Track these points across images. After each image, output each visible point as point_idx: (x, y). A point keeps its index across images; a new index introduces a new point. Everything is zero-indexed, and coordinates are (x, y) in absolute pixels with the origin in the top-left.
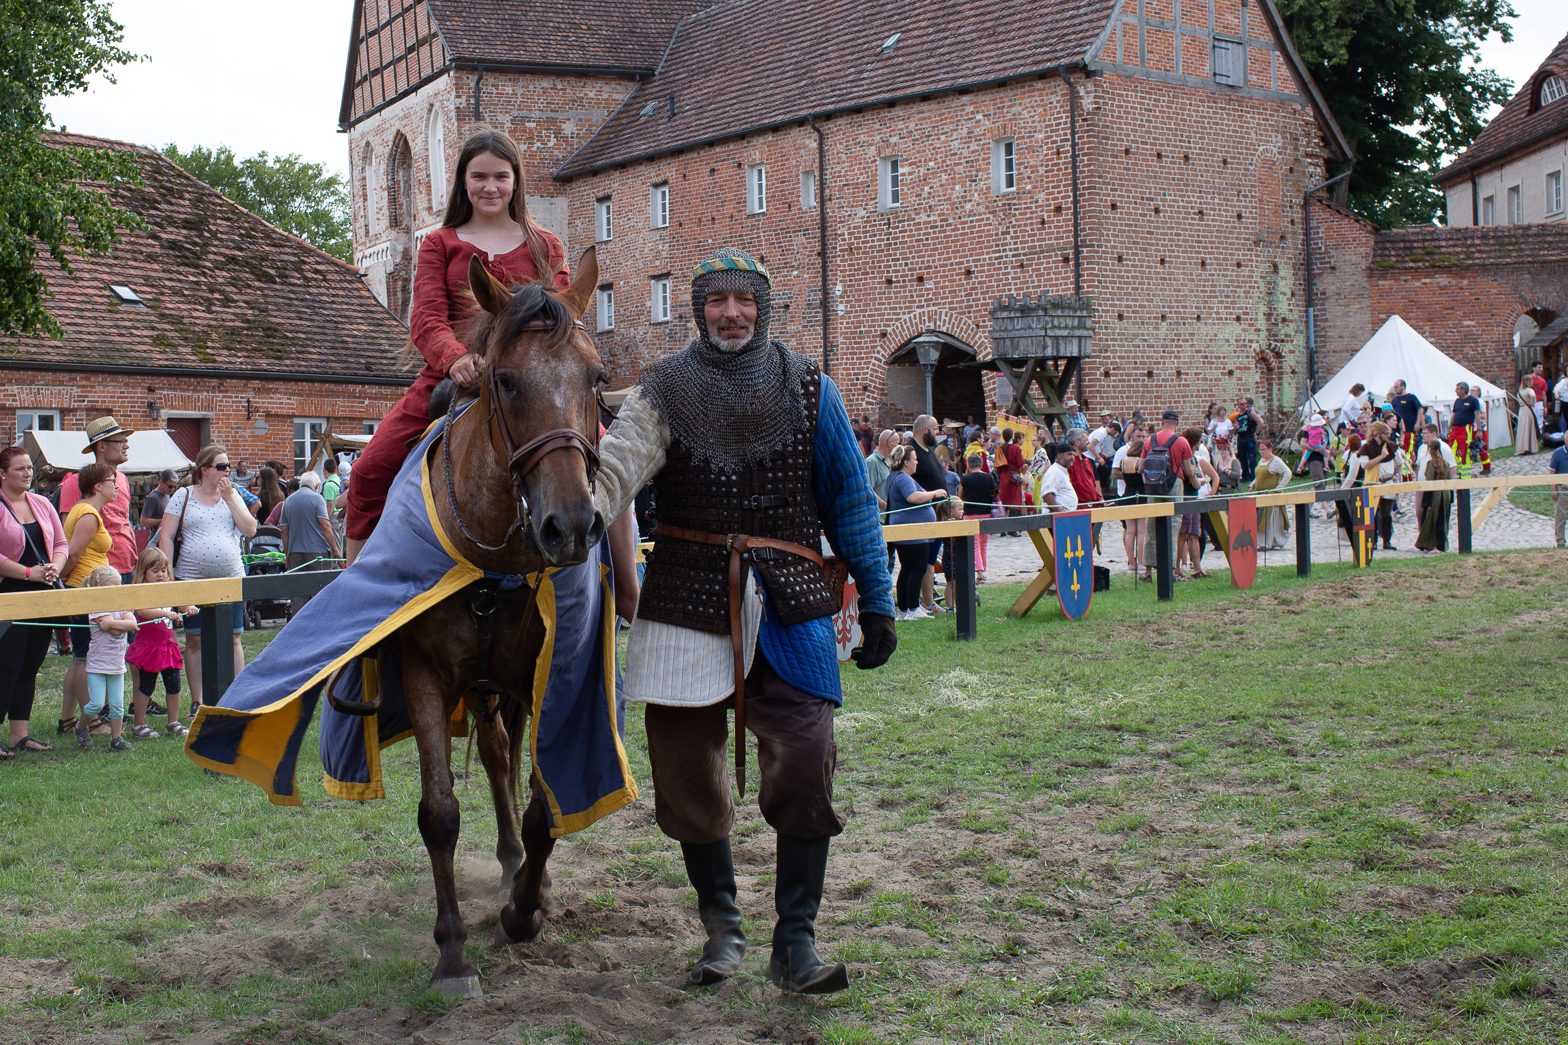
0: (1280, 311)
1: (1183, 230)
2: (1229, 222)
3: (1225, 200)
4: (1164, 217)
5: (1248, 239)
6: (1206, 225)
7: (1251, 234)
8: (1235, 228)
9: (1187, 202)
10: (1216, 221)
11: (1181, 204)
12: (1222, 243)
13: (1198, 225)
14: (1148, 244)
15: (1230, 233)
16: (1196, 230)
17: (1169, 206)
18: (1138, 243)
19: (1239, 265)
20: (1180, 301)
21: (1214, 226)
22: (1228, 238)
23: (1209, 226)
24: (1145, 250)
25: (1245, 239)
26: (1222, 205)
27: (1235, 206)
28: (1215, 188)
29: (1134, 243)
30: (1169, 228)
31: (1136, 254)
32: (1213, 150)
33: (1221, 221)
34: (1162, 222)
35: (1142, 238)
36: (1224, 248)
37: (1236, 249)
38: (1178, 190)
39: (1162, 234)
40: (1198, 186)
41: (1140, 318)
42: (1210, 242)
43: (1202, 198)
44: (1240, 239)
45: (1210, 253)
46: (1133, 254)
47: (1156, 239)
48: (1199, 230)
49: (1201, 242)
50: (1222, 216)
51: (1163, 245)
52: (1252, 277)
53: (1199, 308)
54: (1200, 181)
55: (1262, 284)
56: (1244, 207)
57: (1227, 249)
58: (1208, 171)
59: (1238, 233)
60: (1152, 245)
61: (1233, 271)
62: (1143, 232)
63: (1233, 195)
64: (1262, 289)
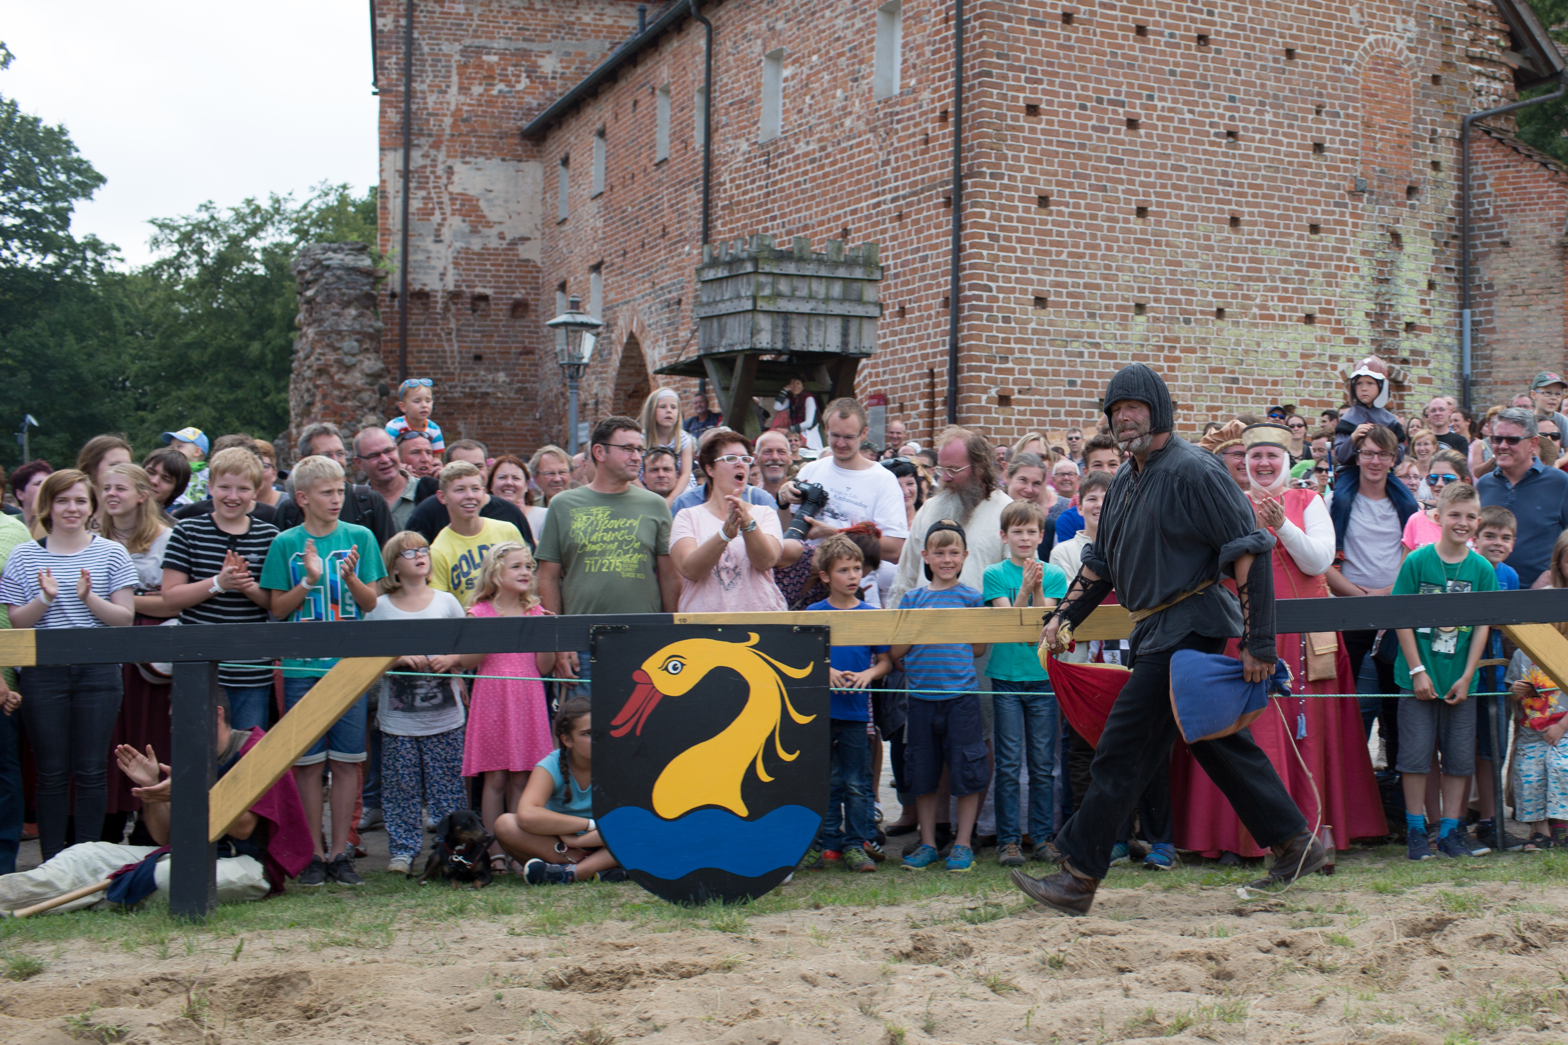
0: (1401, 310)
1: (1188, 160)
2: (1296, 155)
3: (1286, 116)
4: (1149, 136)
5: (1337, 187)
6: (1242, 157)
7: (1345, 178)
8: (1309, 165)
9: (1201, 114)
10: (1267, 150)
11: (1188, 116)
12: (1279, 189)
13: (1225, 155)
14: (1109, 179)
15: (1295, 173)
16: (1219, 164)
17: (1160, 118)
18: (1087, 177)
19: (1314, 229)
20: (1179, 282)
21: (1262, 160)
22: (1293, 182)
23: (1252, 158)
24: (1104, 189)
25: (1328, 185)
26: (1281, 125)
27: (1310, 129)
28: (1266, 95)
29: (1076, 175)
30: (1158, 156)
31: (1084, 196)
32: (1263, 31)
33: (1277, 152)
34: (1143, 145)
35: (1095, 168)
36: (1281, 198)
37: (1309, 202)
38: (1182, 93)
39: (1142, 165)
40: (1227, 89)
41: (1085, 306)
42: (1251, 186)
43: (1237, 109)
44: (1319, 185)
45: (1248, 204)
46: (1073, 195)
47: (1127, 172)
48: (1228, 164)
49: (1231, 185)
50: (1280, 143)
51: (1142, 184)
52: (1344, 250)
53: (1224, 296)
54: (1233, 82)
55: (1363, 263)
56: (1328, 132)
57: (1290, 199)
58: (1253, 66)
59: (1314, 175)
60: (1121, 181)
61: (1301, 237)
62: (1099, 159)
63: (1309, 111)
64: (1365, 271)
